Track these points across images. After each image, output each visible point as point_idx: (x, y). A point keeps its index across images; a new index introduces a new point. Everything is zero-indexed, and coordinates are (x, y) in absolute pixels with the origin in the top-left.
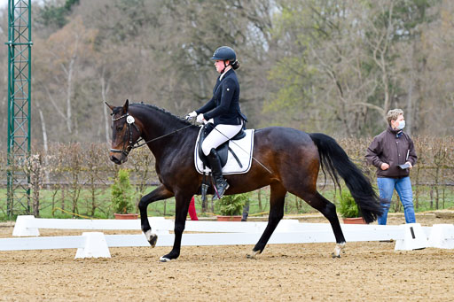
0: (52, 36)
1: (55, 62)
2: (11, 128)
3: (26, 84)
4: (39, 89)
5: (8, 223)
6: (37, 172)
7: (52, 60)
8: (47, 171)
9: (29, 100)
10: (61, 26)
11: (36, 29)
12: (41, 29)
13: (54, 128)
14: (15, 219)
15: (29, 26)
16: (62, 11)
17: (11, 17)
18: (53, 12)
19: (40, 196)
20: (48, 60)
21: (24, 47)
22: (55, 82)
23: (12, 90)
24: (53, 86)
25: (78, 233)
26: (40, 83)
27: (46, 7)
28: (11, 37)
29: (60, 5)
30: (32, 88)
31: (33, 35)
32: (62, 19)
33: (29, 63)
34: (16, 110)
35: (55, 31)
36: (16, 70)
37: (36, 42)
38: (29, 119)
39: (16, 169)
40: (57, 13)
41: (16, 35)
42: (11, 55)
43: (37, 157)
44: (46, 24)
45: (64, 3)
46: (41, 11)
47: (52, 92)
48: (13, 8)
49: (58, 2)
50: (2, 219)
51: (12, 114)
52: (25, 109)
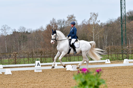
0: (130, 22)
1: (131, 28)
2: (122, 41)
4: (128, 33)
5: (122, 61)
6: (128, 50)
7: (131, 27)
8: (130, 49)
9: (126, 35)
11: (127, 21)
13: (131, 41)
14: (124, 60)
15: (125, 20)
17: (122, 18)
19: (129, 55)
20: (130, 27)
21: (124, 24)
22: (132, 32)
23: (122, 33)
24: (131, 33)
28: (122, 22)
30: (127, 33)
31: (126, 22)
33: (126, 27)
35: (131, 21)
37: (127, 24)
38: (126, 39)
39: (124, 49)
40: (131, 17)
42: (122, 26)
43: (128, 47)
44: (129, 20)
46: (128, 17)
47: (131, 34)
48: (122, 16)
49: (132, 15)
50: (121, 60)
51: (122, 38)
52: (125, 37)
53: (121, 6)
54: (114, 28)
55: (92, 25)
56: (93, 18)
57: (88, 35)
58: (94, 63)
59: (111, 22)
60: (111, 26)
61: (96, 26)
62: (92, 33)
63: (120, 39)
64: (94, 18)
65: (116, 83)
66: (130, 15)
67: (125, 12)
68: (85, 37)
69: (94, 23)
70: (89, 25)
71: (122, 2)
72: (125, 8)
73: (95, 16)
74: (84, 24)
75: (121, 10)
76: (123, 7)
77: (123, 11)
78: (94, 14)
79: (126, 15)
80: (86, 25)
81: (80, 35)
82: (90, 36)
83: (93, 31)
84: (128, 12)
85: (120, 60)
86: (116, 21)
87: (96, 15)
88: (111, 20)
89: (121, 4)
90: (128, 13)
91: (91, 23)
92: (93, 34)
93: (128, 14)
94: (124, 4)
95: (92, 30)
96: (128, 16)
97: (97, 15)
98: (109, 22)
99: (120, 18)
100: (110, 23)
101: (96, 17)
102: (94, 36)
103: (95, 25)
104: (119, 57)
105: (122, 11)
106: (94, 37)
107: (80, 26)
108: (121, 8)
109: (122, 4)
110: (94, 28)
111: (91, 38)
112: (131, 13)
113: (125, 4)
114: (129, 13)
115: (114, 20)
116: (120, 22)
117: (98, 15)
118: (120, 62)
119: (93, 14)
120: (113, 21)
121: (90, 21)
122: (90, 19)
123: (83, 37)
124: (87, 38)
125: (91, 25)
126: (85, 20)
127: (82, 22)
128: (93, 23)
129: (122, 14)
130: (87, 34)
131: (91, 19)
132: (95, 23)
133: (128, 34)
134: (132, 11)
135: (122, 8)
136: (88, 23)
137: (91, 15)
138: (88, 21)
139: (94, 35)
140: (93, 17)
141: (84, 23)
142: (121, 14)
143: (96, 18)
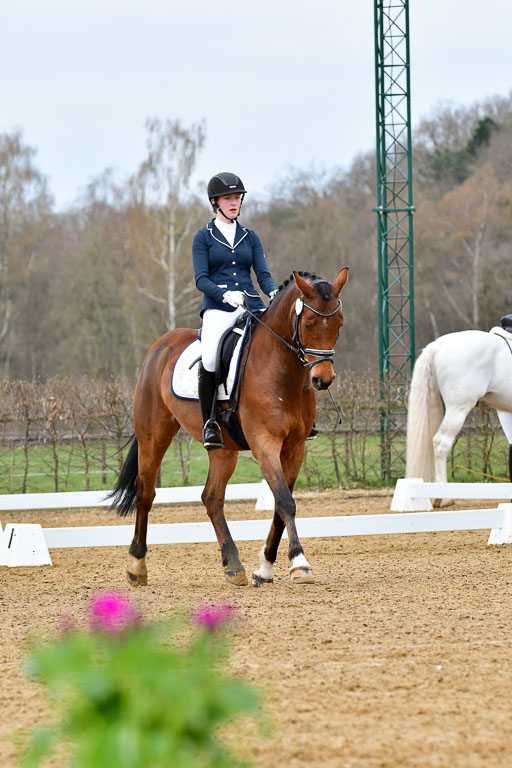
0: (448, 196)
1: (454, 237)
2: (384, 342)
3: (406, 272)
4: (429, 280)
5: (384, 491)
7: (448, 234)
9: (411, 297)
10: (461, 180)
11: (422, 186)
12: (430, 186)
14: (393, 484)
15: (409, 183)
16: (461, 157)
17: (382, 169)
18: (448, 159)
20: (442, 234)
21: (402, 215)
22: (453, 268)
23: (384, 283)
24: (450, 275)
25: (492, 504)
26: (430, 270)
27: (437, 152)
28: (382, 200)
29: (459, 149)
30: (417, 278)
31: (417, 195)
32: (464, 169)
33: (410, 239)
34: (391, 314)
35: (451, 189)
36: (390, 251)
37: (422, 206)
38: (412, 328)
39: (393, 406)
40: (454, 160)
41: (390, 197)
42: (383, 228)
44: (438, 178)
45: (465, 144)
46: (429, 157)
47: (449, 284)
48: (385, 155)
49: (456, 142)
50: (374, 485)
51: (385, 320)
52: (406, 312)
53: (380, 81)
54: (326, 239)
55: (162, 214)
56: (171, 161)
57: (125, 288)
58: (173, 505)
59: (304, 189)
60: (301, 226)
61: (191, 221)
62: (160, 277)
63: (366, 319)
64: (171, 157)
65: (339, 665)
66: (440, 140)
67: (408, 124)
68: (104, 307)
69: (173, 197)
70: (136, 213)
71: (387, 50)
72: (408, 95)
73: (180, 143)
74: (100, 206)
75: (380, 110)
76: (395, 90)
77: (395, 118)
78: (177, 131)
79: (415, 141)
80: (112, 211)
81: (72, 284)
82: (142, 296)
83: (167, 260)
84: (430, 118)
85: (364, 483)
86: (338, 187)
87: (187, 142)
88: (304, 177)
89: (380, 65)
90: (429, 128)
91: (156, 196)
92: (166, 283)
93: (432, 136)
94: (397, 61)
95: (158, 254)
96: (430, 145)
97: (194, 137)
98: (287, 195)
99: (367, 165)
100: (296, 203)
101: (188, 152)
102: (171, 296)
103: (181, 213)
104: (359, 465)
105: (388, 121)
106: (178, 306)
107: (73, 218)
108: (381, 96)
109: (382, 66)
110: (178, 236)
111: (154, 310)
112: (456, 125)
113: (407, 66)
114: (440, 130)
115: (327, 178)
116: (367, 190)
117: (202, 138)
118: (363, 501)
119: (165, 129)
120: (319, 185)
121: (142, 186)
122: (149, 166)
123: (92, 307)
124: (118, 312)
125: (152, 211)
126: (108, 171)
127: (85, 192)
128: (164, 201)
129: (389, 140)
130: (120, 281)
131: (153, 170)
132: (184, 197)
133: (428, 287)
134: (457, 113)
135: (384, 96)
136: (127, 197)
137: (155, 138)
138: (131, 183)
139: (171, 287)
140: (165, 156)
141: (100, 194)
142: (380, 140)
143: (189, 163)
